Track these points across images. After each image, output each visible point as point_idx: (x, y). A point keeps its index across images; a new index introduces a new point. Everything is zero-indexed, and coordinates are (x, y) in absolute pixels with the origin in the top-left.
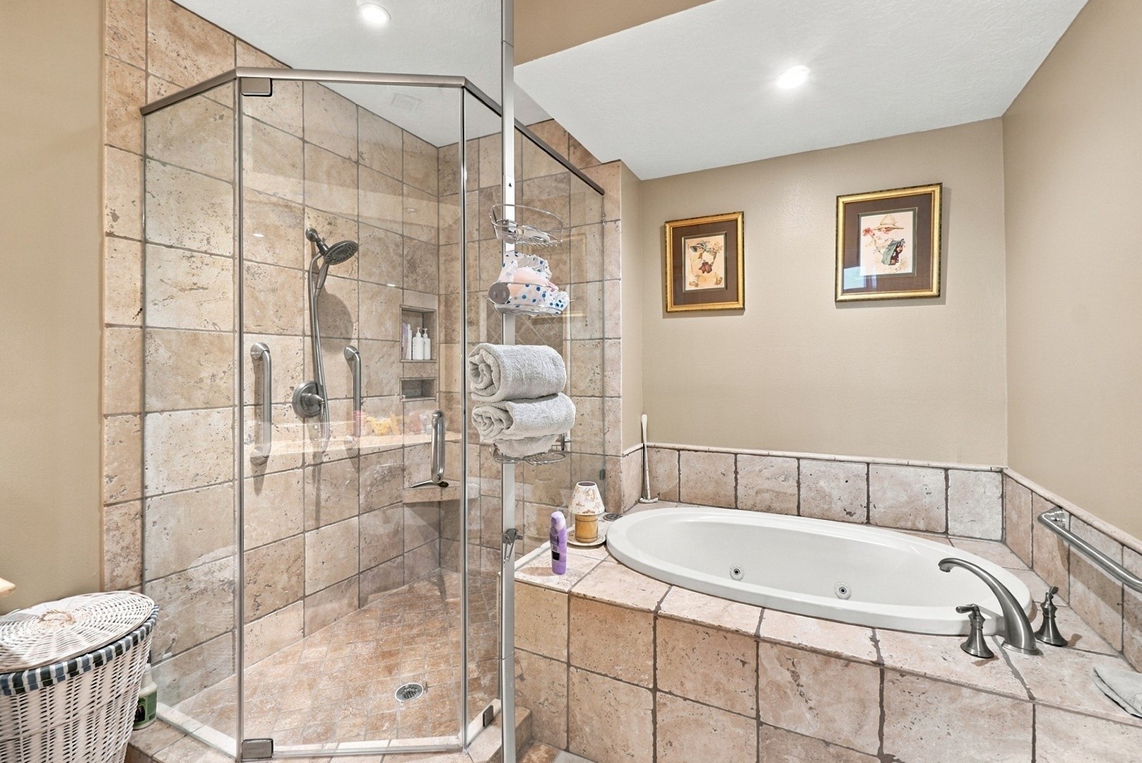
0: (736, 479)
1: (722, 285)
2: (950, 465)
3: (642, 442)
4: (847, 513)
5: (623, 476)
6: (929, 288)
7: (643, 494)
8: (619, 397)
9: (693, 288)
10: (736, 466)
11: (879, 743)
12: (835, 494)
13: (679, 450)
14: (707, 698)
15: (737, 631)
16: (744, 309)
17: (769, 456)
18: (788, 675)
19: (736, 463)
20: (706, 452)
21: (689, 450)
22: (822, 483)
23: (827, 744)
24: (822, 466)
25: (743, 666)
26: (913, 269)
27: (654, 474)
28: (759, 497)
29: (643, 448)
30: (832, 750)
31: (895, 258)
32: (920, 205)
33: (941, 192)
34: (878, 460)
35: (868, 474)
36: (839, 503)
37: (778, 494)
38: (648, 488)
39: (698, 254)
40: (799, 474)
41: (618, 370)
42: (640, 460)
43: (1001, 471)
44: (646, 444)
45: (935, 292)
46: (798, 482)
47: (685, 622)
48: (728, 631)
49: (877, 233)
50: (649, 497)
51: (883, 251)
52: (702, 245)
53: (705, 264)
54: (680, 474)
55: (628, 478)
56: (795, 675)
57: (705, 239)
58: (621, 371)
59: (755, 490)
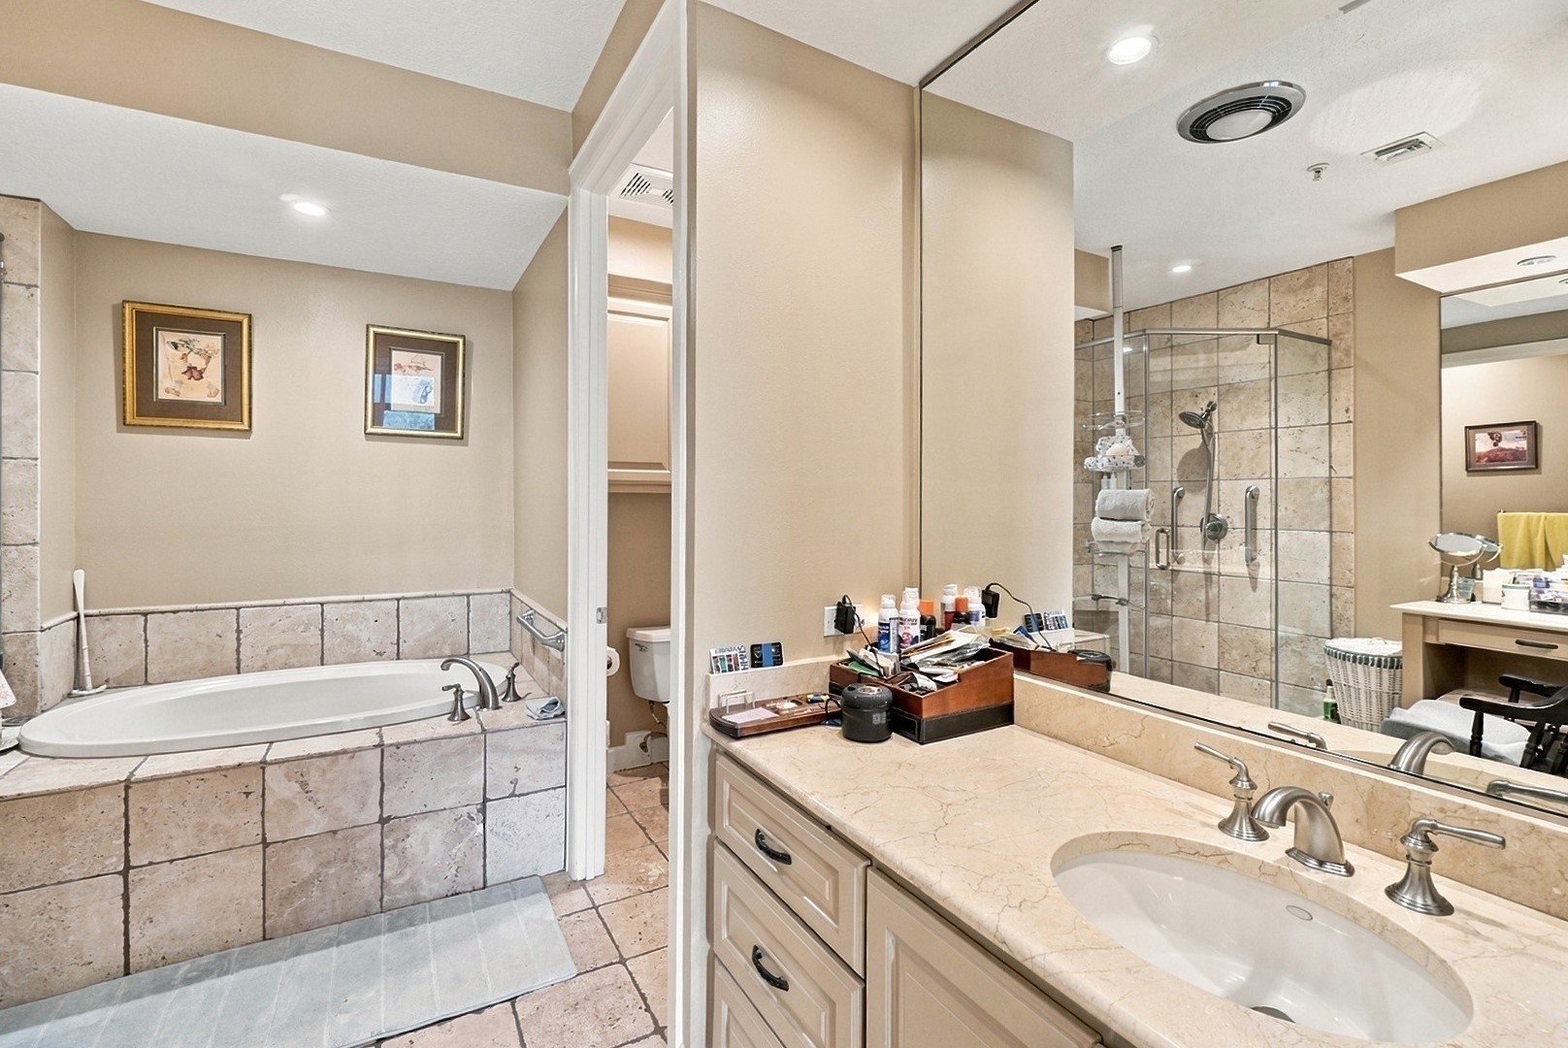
0: (238, 639)
1: (218, 399)
2: (471, 592)
3: (75, 608)
4: (378, 654)
5: (41, 659)
6: (454, 430)
7: (78, 683)
8: (34, 544)
9: (171, 397)
10: (238, 623)
11: (379, 810)
12: (364, 636)
13: (145, 614)
14: (202, 848)
15: (240, 765)
16: (250, 430)
17: (284, 605)
18: (297, 787)
19: (238, 619)
20: (192, 611)
21: (163, 613)
22: (349, 627)
23: (335, 832)
24: (350, 609)
25: (247, 797)
26: (441, 411)
27: (98, 652)
28: (271, 656)
29: (78, 618)
30: (339, 836)
31: (425, 397)
32: (448, 351)
33: (464, 344)
34: (406, 595)
35: (398, 610)
36: (369, 645)
37: (295, 647)
38: (88, 673)
39: (179, 354)
40: (323, 621)
41: (32, 506)
42: (71, 636)
43: (509, 592)
44: (82, 612)
45: (459, 434)
46: (322, 630)
47: (170, 778)
48: (227, 768)
49: (407, 369)
50: (89, 685)
51: (414, 389)
52: (186, 342)
53: (191, 369)
54: (147, 646)
55: (51, 661)
56: (304, 784)
57: (192, 336)
58: (39, 506)
59: (266, 648)
